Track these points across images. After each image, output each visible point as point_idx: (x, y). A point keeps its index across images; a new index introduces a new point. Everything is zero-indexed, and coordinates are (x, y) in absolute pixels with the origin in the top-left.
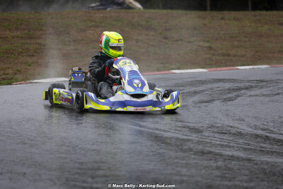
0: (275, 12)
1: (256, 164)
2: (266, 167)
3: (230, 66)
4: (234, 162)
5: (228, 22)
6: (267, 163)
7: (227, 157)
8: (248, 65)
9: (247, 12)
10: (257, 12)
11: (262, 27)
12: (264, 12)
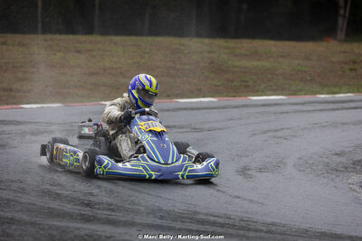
0: (71, 37)
1: (43, 229)
2: (54, 233)
3: (12, 104)
4: (14, 227)
5: (10, 47)
6: (57, 228)
7: (6, 221)
8: (36, 103)
9: (36, 36)
10: (49, 36)
11: (55, 54)
12: (57, 37)
